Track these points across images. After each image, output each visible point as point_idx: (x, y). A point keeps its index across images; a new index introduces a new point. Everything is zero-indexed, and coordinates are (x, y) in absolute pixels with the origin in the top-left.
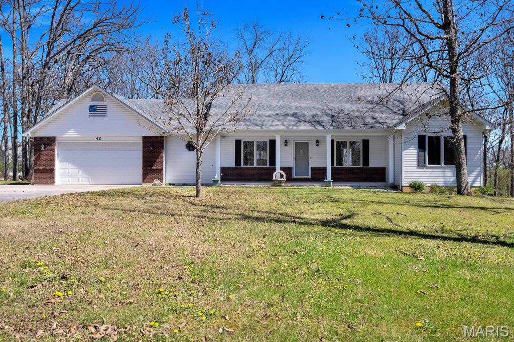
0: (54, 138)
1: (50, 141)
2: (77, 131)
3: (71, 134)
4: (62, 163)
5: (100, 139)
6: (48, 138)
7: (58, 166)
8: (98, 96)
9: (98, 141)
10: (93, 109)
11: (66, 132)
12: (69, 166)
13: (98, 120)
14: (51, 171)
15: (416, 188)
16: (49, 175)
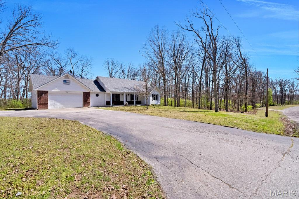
0: (47, 91)
1: (46, 92)
2: (58, 88)
3: (56, 90)
4: (50, 101)
5: (67, 92)
6: (45, 91)
7: (49, 102)
8: (67, 77)
9: (67, 93)
10: (65, 81)
11: (54, 89)
12: (54, 102)
13: (66, 86)
14: (47, 104)
15: (153, 105)
16: (45, 105)
